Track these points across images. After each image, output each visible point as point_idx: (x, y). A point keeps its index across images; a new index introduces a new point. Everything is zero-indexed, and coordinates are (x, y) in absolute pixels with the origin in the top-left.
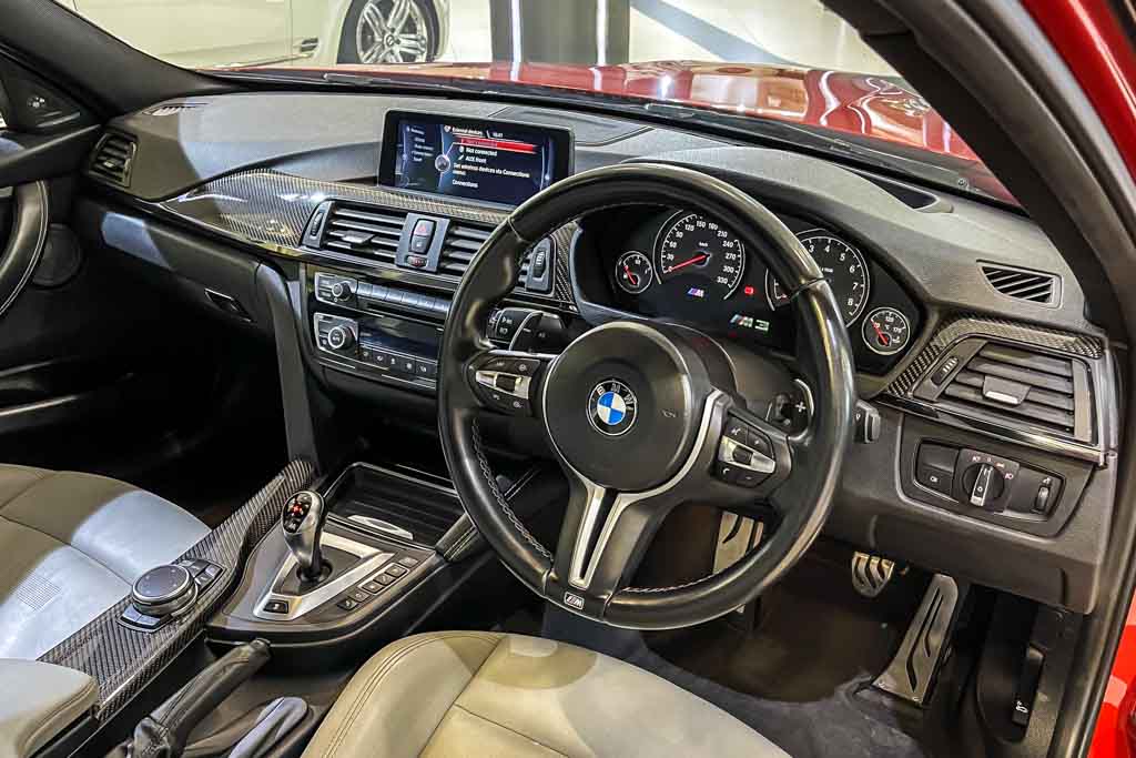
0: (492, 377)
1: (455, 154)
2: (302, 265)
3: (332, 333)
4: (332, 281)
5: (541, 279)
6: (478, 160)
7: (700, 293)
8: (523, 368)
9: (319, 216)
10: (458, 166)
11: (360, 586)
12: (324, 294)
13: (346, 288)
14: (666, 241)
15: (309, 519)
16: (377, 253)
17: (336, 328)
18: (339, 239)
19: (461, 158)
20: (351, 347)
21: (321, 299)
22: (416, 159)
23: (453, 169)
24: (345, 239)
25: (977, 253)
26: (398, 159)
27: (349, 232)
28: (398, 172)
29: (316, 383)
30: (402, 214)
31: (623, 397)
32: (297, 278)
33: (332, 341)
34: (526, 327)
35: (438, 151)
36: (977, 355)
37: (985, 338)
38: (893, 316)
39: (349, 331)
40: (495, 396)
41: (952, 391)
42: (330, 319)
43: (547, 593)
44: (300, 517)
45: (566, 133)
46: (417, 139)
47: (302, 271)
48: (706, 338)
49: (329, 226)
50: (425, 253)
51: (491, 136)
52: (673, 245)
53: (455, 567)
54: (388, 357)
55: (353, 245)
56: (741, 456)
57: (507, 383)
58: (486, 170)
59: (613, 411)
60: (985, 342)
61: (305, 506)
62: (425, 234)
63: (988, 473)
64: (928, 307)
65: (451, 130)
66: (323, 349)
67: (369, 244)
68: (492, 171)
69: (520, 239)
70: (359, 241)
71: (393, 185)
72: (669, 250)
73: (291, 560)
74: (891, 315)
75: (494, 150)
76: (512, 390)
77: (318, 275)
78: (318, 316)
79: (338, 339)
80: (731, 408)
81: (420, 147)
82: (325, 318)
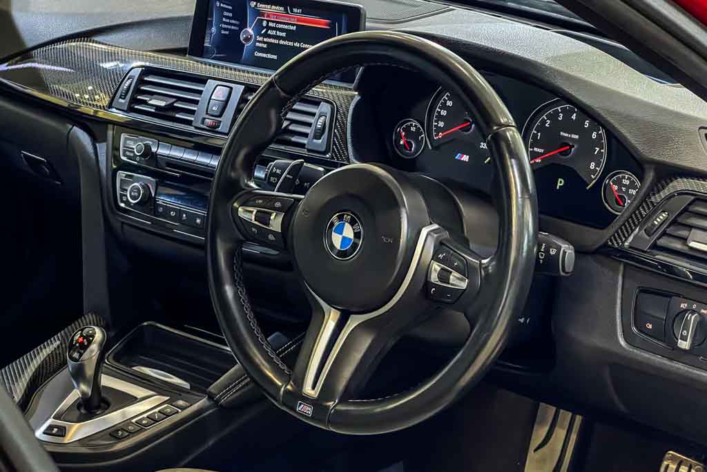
0: (252, 212)
1: (259, 27)
2: (110, 126)
3: (132, 188)
4: (136, 141)
5: (321, 141)
6: (279, 33)
7: (466, 158)
8: (278, 205)
9: (129, 81)
10: (260, 39)
11: (134, 421)
12: (128, 153)
13: (148, 147)
14: (438, 109)
15: (92, 351)
16: (177, 116)
17: (135, 184)
18: (144, 102)
19: (263, 31)
20: (148, 202)
21: (124, 158)
22: (223, 32)
23: (256, 41)
24: (150, 102)
25: (702, 121)
26: (208, 31)
27: (155, 96)
28: (206, 45)
29: (114, 239)
30: (202, 80)
31: (352, 225)
32: (105, 140)
33: (131, 196)
34: (288, 174)
35: (243, 25)
36: (686, 210)
37: (692, 195)
38: (629, 179)
39: (146, 188)
40: (253, 229)
41: (663, 242)
42: (131, 177)
43: (284, 404)
44: (84, 347)
45: (357, 10)
46: (226, 14)
47: (110, 133)
48: (444, 189)
49: (138, 91)
50: (220, 116)
51: (292, 11)
52: (444, 113)
53: (225, 412)
54: (180, 212)
55: (157, 108)
56: (444, 276)
57: (263, 218)
58: (286, 43)
59: (344, 238)
60: (693, 198)
61: (89, 338)
62: (221, 99)
63: (692, 318)
64: (646, 166)
65: (256, 6)
66: (122, 205)
67: (170, 108)
68: (291, 44)
69: (283, 94)
70: (163, 104)
71: (201, 56)
72: (440, 118)
73: (75, 395)
74: (627, 178)
75: (293, 25)
76: (268, 224)
77: (123, 136)
78: (121, 174)
79: (136, 194)
80: (445, 239)
81: (228, 21)
82: (127, 176)
